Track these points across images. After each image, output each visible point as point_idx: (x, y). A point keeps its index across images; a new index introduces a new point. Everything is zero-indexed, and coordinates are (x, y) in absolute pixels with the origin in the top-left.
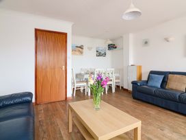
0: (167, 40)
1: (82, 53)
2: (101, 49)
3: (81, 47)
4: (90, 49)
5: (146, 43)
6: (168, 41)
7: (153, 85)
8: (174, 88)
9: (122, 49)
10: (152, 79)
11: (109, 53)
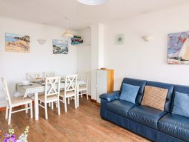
0: (144, 38)
1: (26, 48)
2: (60, 42)
3: (26, 39)
4: (41, 42)
5: (120, 39)
6: (146, 40)
7: (127, 100)
8: (151, 105)
9: (90, 45)
10: (126, 90)
11: (72, 48)
